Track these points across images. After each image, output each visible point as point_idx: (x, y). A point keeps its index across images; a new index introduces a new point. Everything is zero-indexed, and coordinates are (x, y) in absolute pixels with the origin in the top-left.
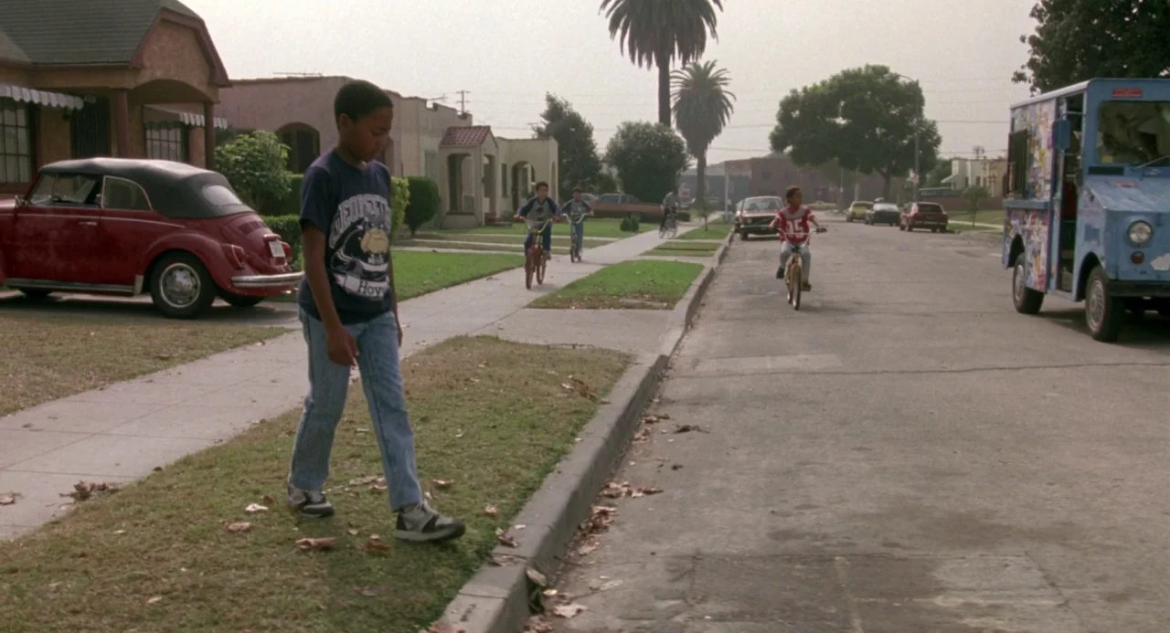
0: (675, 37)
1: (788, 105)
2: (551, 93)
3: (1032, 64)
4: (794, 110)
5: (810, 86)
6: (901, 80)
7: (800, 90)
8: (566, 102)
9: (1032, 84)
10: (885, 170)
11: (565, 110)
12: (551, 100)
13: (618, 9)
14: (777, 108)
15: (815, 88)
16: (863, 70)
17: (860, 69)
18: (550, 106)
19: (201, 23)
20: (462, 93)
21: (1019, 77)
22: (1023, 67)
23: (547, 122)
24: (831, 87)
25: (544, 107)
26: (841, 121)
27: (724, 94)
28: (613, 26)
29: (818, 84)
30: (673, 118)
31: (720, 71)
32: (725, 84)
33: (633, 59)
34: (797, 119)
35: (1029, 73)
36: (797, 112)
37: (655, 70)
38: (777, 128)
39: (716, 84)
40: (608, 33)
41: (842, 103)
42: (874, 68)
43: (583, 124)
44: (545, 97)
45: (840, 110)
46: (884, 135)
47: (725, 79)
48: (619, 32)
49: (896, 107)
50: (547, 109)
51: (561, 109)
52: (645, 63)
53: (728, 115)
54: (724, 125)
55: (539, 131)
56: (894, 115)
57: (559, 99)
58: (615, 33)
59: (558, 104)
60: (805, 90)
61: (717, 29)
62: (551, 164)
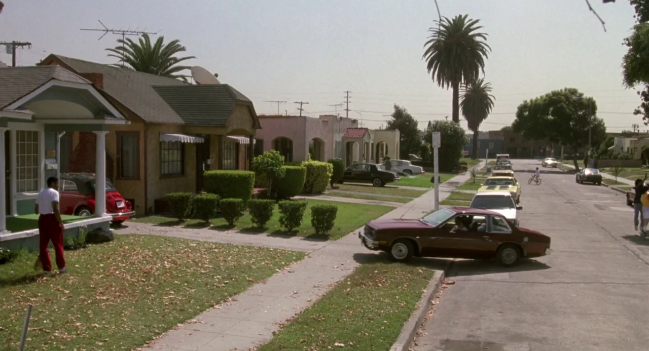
0: (462, 73)
1: (522, 109)
2: (397, 104)
3: (643, 105)
4: (525, 111)
5: (534, 98)
6: (584, 96)
7: (529, 101)
8: (405, 109)
9: (643, 116)
10: (574, 145)
11: (404, 113)
12: (396, 107)
13: (432, 58)
14: (516, 110)
15: (537, 100)
16: (563, 90)
17: (561, 90)
18: (396, 111)
19: (251, 103)
20: (348, 92)
21: (637, 112)
22: (639, 107)
23: (394, 119)
24: (545, 100)
25: (393, 111)
26: (550, 117)
27: (489, 96)
28: (429, 67)
29: (539, 98)
30: (460, 109)
31: (486, 84)
32: (490, 91)
33: (439, 83)
34: (527, 117)
35: (642, 110)
36: (527, 113)
37: (451, 90)
38: (516, 121)
39: (484, 91)
40: (427, 70)
41: (551, 109)
42: (570, 90)
43: (413, 120)
44: (393, 106)
45: (550, 113)
46: (574, 125)
47: (490, 88)
48: (432, 70)
49: (581, 111)
50: (394, 112)
51: (402, 113)
52: (445, 85)
53: (491, 108)
54: (489, 113)
55: (389, 123)
56: (580, 115)
57: (401, 107)
58: (430, 70)
59: (400, 110)
60: (531, 101)
61: (484, 69)
62: (396, 144)
